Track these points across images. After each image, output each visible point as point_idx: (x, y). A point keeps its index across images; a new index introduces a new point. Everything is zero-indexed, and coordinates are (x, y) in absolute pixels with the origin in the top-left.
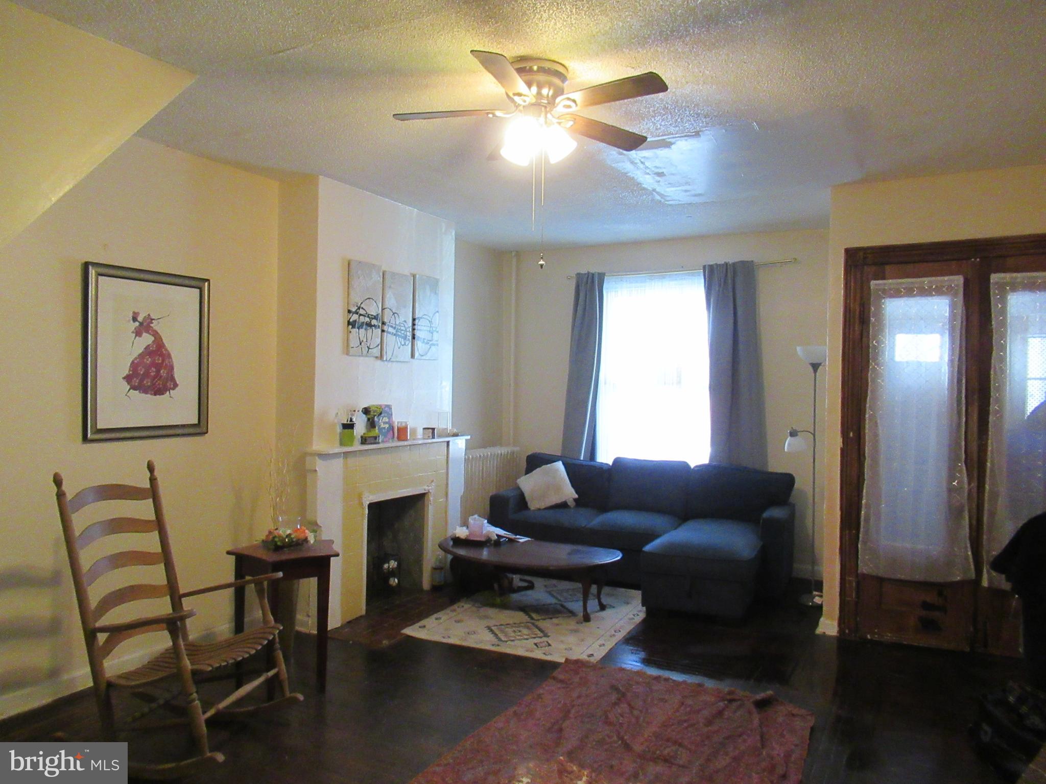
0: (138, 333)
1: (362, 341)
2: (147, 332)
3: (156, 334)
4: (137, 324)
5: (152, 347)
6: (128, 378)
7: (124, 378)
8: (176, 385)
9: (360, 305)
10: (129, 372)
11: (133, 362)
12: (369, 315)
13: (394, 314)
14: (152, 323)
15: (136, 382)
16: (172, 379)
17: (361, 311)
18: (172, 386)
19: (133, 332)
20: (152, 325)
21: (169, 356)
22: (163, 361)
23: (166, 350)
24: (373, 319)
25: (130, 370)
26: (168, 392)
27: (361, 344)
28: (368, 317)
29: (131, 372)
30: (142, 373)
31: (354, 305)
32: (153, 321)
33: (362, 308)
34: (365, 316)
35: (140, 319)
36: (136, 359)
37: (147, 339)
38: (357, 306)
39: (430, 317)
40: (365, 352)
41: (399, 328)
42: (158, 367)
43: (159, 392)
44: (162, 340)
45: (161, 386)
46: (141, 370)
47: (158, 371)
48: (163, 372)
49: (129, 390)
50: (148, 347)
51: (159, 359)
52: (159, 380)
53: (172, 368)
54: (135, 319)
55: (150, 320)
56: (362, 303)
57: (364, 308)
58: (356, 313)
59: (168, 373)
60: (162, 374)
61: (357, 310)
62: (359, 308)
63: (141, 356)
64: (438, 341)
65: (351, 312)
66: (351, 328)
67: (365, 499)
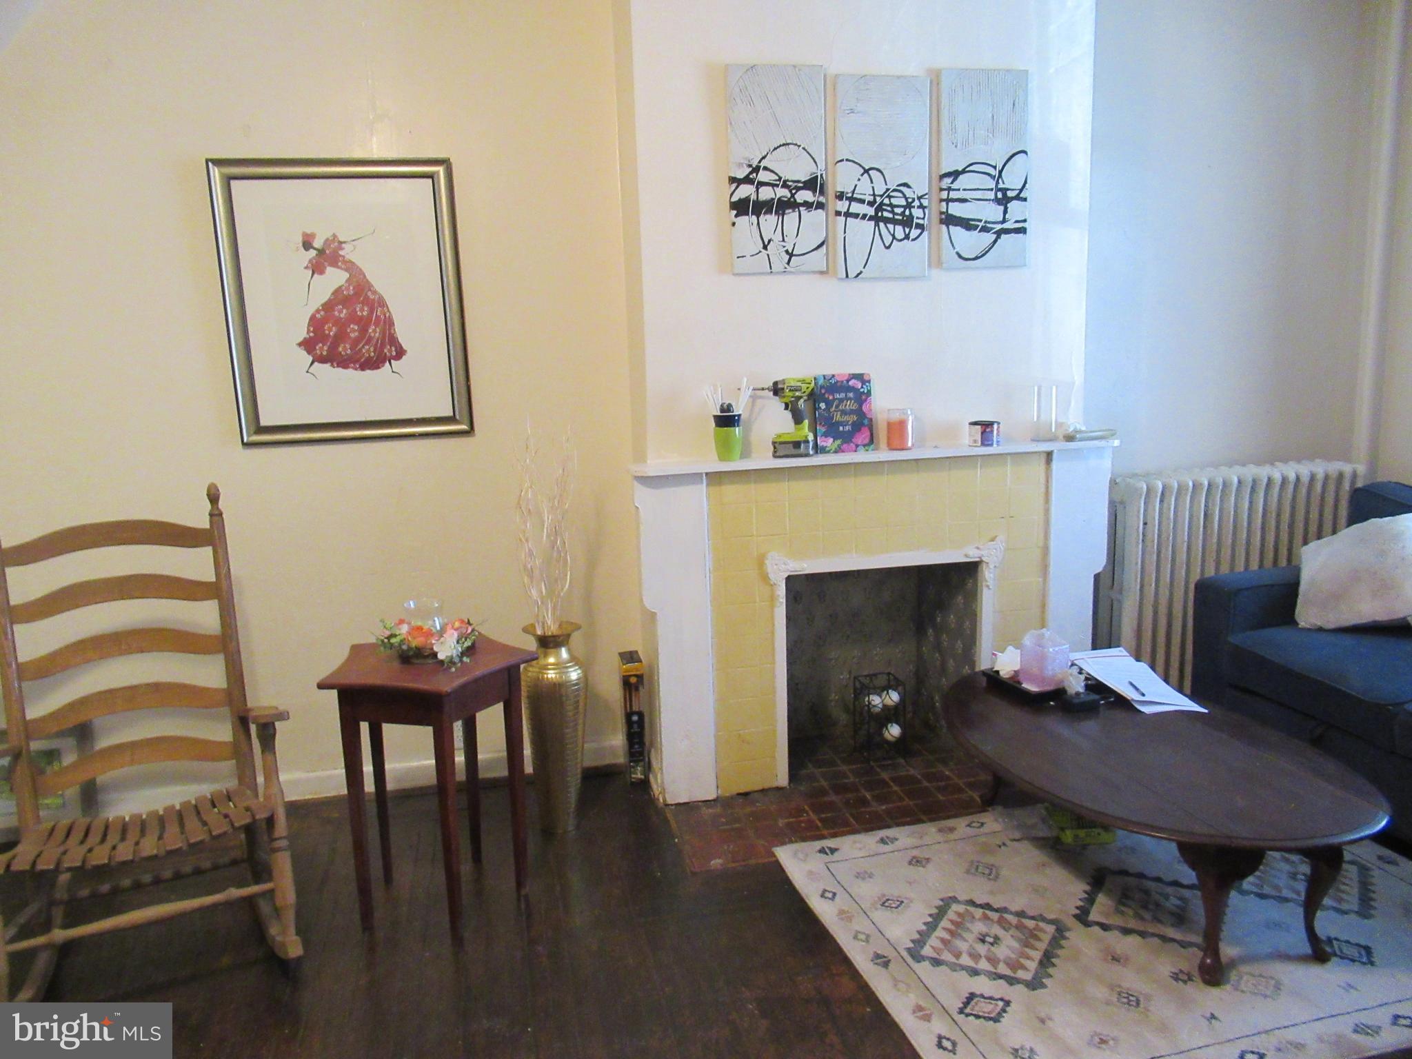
0: (317, 268)
1: (769, 241)
2: (334, 264)
3: (350, 267)
4: (313, 253)
5: (348, 289)
6: (307, 345)
7: (300, 345)
8: (400, 353)
9: (760, 162)
10: (308, 333)
11: (313, 318)
12: (785, 182)
13: (866, 171)
14: (342, 249)
15: (322, 349)
16: (393, 341)
17: (763, 176)
18: (394, 353)
19: (306, 268)
20: (341, 253)
21: (382, 303)
22: (371, 311)
23: (375, 292)
24: (798, 189)
25: (308, 332)
26: (387, 364)
27: (765, 247)
28: (785, 185)
29: (312, 334)
30: (332, 334)
31: (740, 165)
32: (343, 245)
33: (766, 168)
34: (773, 186)
35: (318, 243)
36: (318, 311)
37: (335, 278)
38: (750, 166)
39: (995, 167)
40: (779, 264)
41: (886, 201)
42: (364, 324)
43: (372, 364)
44: (365, 276)
45: (372, 354)
46: (330, 330)
47: (363, 330)
48: (374, 332)
49: (312, 363)
50: (337, 292)
51: (362, 310)
52: (366, 344)
53: (390, 323)
54: (307, 245)
55: (336, 244)
56: (764, 158)
57: (769, 166)
58: (747, 180)
59: (383, 333)
60: (372, 335)
61: (751, 173)
62: (756, 170)
63: (328, 306)
64: (1025, 221)
65: (733, 180)
66: (736, 216)
67: (775, 567)
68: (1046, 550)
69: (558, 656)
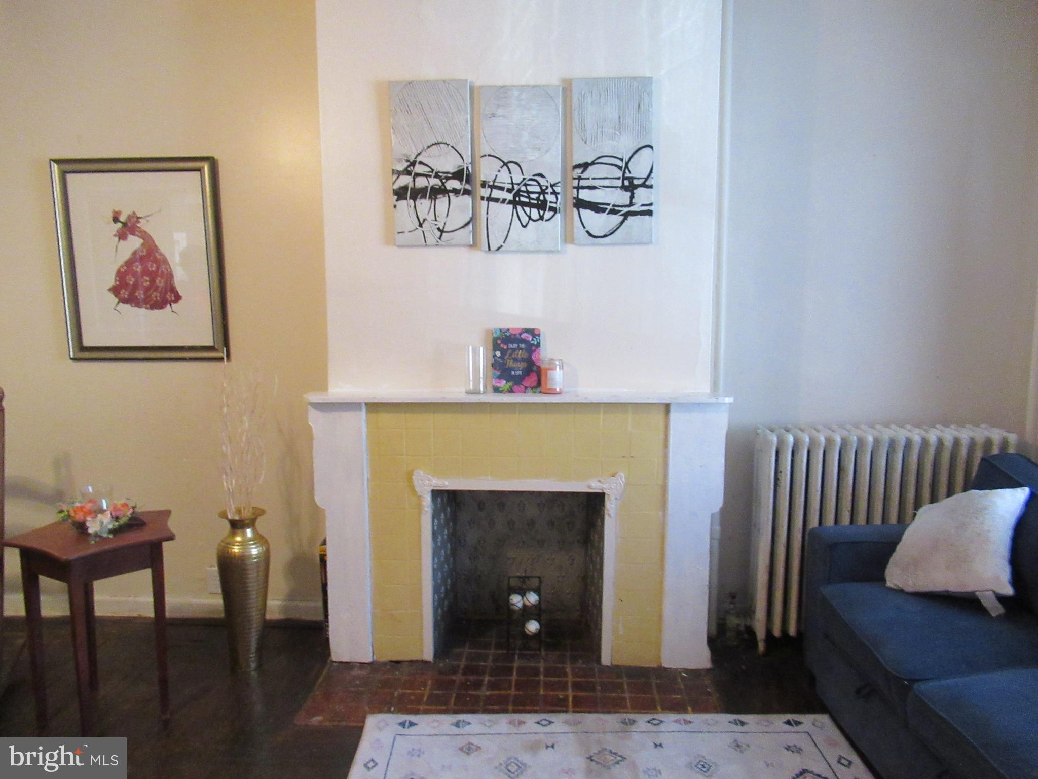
0: (122, 236)
1: (424, 220)
2: (133, 234)
3: (145, 236)
4: (119, 225)
5: (142, 251)
6: (115, 290)
7: (110, 290)
8: (178, 298)
9: (416, 158)
10: (115, 282)
11: (118, 271)
12: (436, 173)
13: (505, 164)
14: (138, 222)
15: (125, 293)
16: (173, 290)
17: (419, 169)
18: (173, 298)
19: (115, 236)
20: (139, 225)
21: (165, 261)
22: (158, 268)
23: (161, 254)
24: (447, 179)
25: (116, 280)
26: (168, 306)
27: (421, 225)
28: (437, 176)
29: (118, 283)
30: (131, 283)
31: (400, 161)
32: (140, 220)
33: (421, 163)
34: (427, 176)
35: (123, 218)
36: (122, 266)
37: (134, 243)
38: (408, 161)
39: (622, 160)
40: (431, 239)
41: (523, 188)
42: (153, 276)
43: (159, 305)
44: (154, 242)
45: (158, 298)
46: (130, 280)
47: (153, 281)
48: (160, 282)
49: (118, 303)
50: (135, 253)
51: (152, 266)
52: (155, 291)
53: (170, 276)
54: (116, 219)
55: (135, 219)
56: (419, 154)
57: (424, 161)
58: (407, 172)
59: (166, 283)
60: (158, 284)
61: (409, 166)
62: (413, 164)
63: (129, 263)
64: (651, 204)
65: (394, 172)
66: (397, 201)
67: (421, 482)
68: (664, 489)
69: (244, 534)
